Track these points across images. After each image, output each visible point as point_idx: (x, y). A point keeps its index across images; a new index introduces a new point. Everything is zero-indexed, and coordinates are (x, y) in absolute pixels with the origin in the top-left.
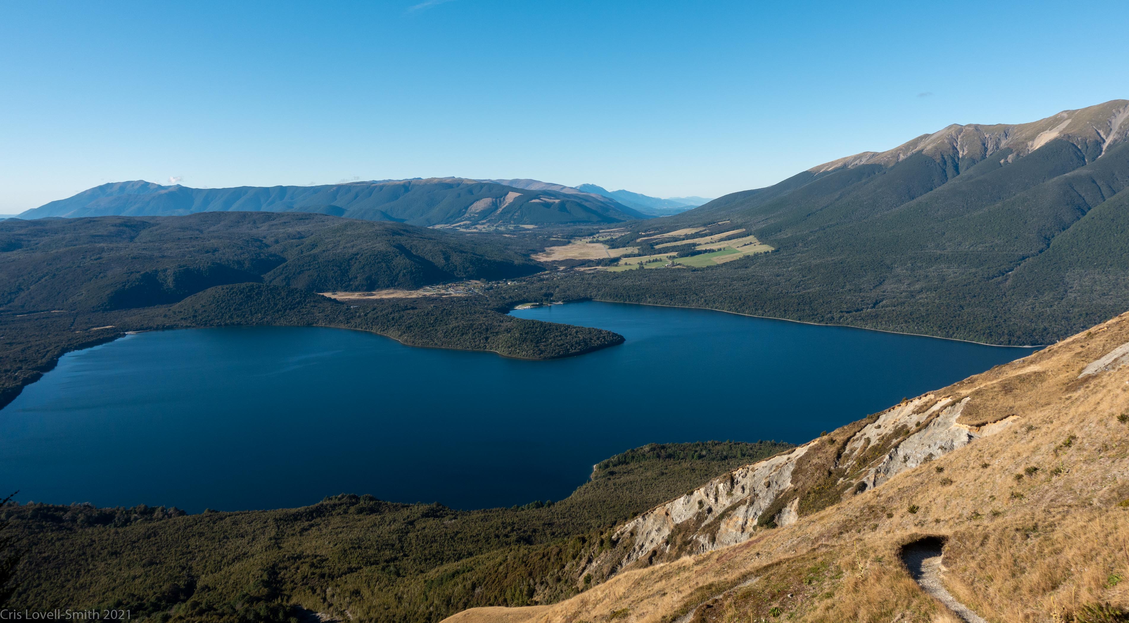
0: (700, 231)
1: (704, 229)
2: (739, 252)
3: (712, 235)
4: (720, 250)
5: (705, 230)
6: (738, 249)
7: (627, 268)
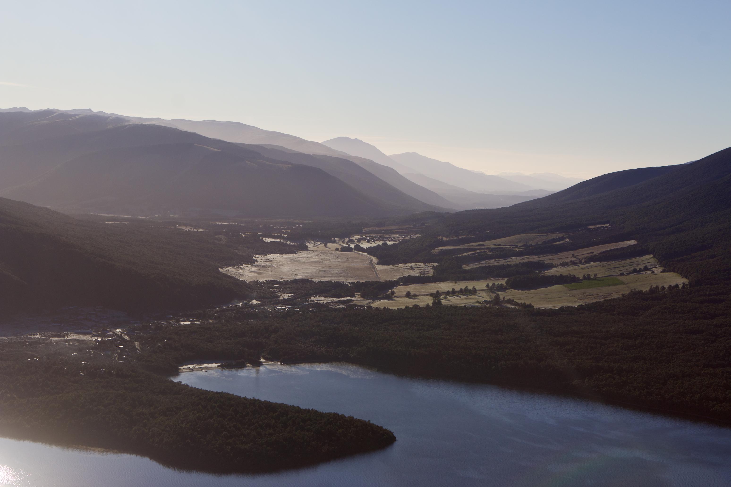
0: (554, 240)
1: (561, 235)
2: (622, 283)
3: (575, 249)
4: (587, 278)
5: (563, 238)
6: (621, 278)
7: (410, 303)
